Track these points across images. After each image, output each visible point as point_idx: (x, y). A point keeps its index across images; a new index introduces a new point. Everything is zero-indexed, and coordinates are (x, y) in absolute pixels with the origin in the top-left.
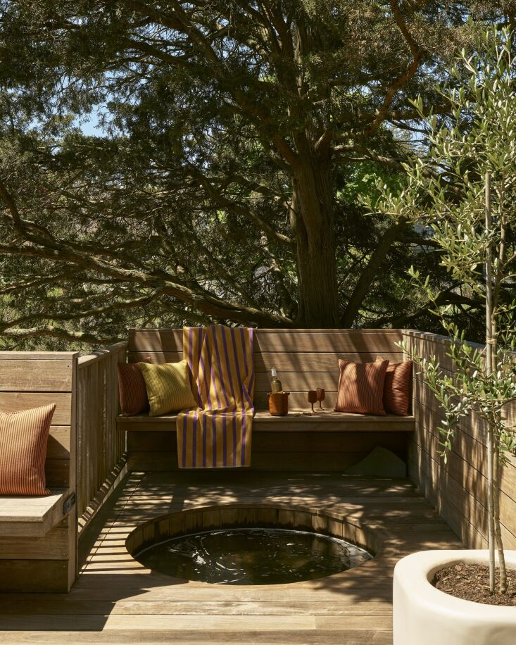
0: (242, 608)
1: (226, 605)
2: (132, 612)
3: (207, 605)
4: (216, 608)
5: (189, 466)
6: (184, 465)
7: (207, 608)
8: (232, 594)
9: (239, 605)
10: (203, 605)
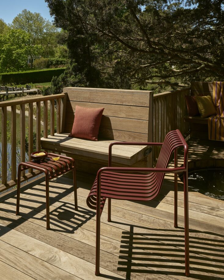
0: (219, 213)
1: (212, 209)
2: (169, 203)
3: (203, 207)
4: (207, 210)
5: (213, 139)
6: (211, 138)
7: (202, 209)
8: (216, 204)
9: (218, 211)
10: (201, 207)
